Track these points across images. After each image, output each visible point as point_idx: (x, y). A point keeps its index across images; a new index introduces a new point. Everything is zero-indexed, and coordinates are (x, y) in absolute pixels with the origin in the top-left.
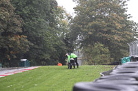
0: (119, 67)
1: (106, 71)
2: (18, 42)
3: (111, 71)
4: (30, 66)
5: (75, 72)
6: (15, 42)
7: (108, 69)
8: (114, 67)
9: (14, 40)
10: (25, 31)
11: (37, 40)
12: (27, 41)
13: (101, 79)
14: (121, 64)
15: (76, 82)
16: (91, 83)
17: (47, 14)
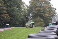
0: (48, 27)
1: (42, 29)
2: (5, 17)
3: (44, 29)
4: (10, 27)
5: (29, 30)
6: (4, 17)
7: (43, 28)
8: (45, 27)
9: (3, 16)
10: (8, 12)
11: (13, 16)
12: (9, 16)
13: (40, 32)
14: (48, 26)
15: (29, 34)
16: (36, 34)
17: (17, 5)
